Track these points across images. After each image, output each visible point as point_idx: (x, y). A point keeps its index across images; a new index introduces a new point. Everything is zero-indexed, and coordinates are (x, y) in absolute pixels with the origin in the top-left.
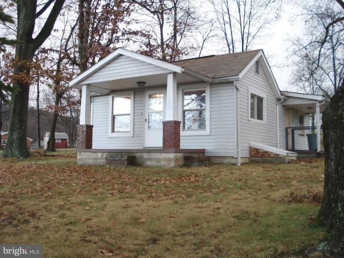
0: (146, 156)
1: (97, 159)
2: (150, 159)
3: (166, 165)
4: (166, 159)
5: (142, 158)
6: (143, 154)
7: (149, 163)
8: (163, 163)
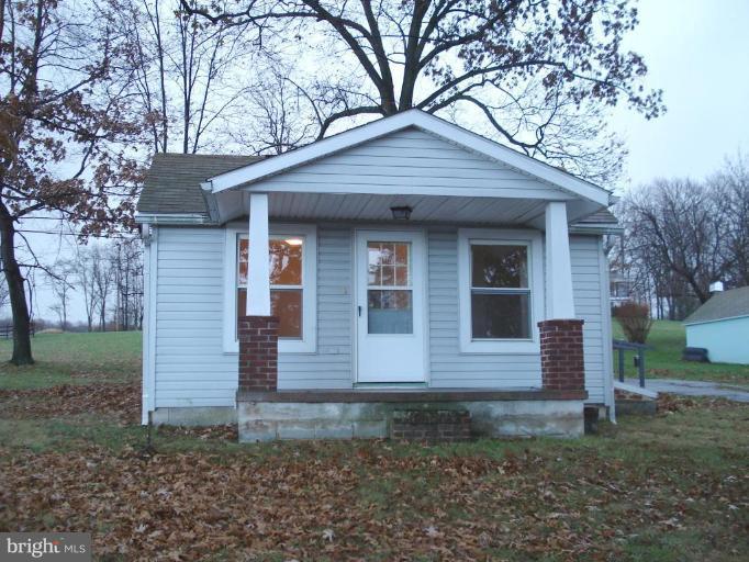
0: (498, 409)
1: (324, 422)
2: (514, 419)
3: (561, 431)
4: (559, 415)
5: (487, 415)
6: (491, 405)
7: (509, 429)
8: (551, 427)
